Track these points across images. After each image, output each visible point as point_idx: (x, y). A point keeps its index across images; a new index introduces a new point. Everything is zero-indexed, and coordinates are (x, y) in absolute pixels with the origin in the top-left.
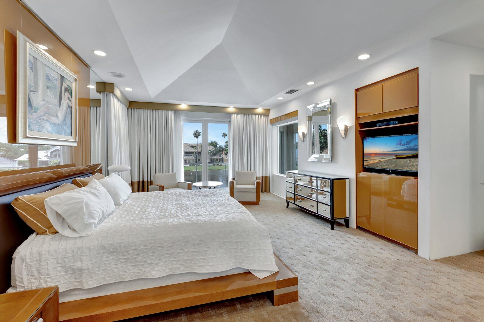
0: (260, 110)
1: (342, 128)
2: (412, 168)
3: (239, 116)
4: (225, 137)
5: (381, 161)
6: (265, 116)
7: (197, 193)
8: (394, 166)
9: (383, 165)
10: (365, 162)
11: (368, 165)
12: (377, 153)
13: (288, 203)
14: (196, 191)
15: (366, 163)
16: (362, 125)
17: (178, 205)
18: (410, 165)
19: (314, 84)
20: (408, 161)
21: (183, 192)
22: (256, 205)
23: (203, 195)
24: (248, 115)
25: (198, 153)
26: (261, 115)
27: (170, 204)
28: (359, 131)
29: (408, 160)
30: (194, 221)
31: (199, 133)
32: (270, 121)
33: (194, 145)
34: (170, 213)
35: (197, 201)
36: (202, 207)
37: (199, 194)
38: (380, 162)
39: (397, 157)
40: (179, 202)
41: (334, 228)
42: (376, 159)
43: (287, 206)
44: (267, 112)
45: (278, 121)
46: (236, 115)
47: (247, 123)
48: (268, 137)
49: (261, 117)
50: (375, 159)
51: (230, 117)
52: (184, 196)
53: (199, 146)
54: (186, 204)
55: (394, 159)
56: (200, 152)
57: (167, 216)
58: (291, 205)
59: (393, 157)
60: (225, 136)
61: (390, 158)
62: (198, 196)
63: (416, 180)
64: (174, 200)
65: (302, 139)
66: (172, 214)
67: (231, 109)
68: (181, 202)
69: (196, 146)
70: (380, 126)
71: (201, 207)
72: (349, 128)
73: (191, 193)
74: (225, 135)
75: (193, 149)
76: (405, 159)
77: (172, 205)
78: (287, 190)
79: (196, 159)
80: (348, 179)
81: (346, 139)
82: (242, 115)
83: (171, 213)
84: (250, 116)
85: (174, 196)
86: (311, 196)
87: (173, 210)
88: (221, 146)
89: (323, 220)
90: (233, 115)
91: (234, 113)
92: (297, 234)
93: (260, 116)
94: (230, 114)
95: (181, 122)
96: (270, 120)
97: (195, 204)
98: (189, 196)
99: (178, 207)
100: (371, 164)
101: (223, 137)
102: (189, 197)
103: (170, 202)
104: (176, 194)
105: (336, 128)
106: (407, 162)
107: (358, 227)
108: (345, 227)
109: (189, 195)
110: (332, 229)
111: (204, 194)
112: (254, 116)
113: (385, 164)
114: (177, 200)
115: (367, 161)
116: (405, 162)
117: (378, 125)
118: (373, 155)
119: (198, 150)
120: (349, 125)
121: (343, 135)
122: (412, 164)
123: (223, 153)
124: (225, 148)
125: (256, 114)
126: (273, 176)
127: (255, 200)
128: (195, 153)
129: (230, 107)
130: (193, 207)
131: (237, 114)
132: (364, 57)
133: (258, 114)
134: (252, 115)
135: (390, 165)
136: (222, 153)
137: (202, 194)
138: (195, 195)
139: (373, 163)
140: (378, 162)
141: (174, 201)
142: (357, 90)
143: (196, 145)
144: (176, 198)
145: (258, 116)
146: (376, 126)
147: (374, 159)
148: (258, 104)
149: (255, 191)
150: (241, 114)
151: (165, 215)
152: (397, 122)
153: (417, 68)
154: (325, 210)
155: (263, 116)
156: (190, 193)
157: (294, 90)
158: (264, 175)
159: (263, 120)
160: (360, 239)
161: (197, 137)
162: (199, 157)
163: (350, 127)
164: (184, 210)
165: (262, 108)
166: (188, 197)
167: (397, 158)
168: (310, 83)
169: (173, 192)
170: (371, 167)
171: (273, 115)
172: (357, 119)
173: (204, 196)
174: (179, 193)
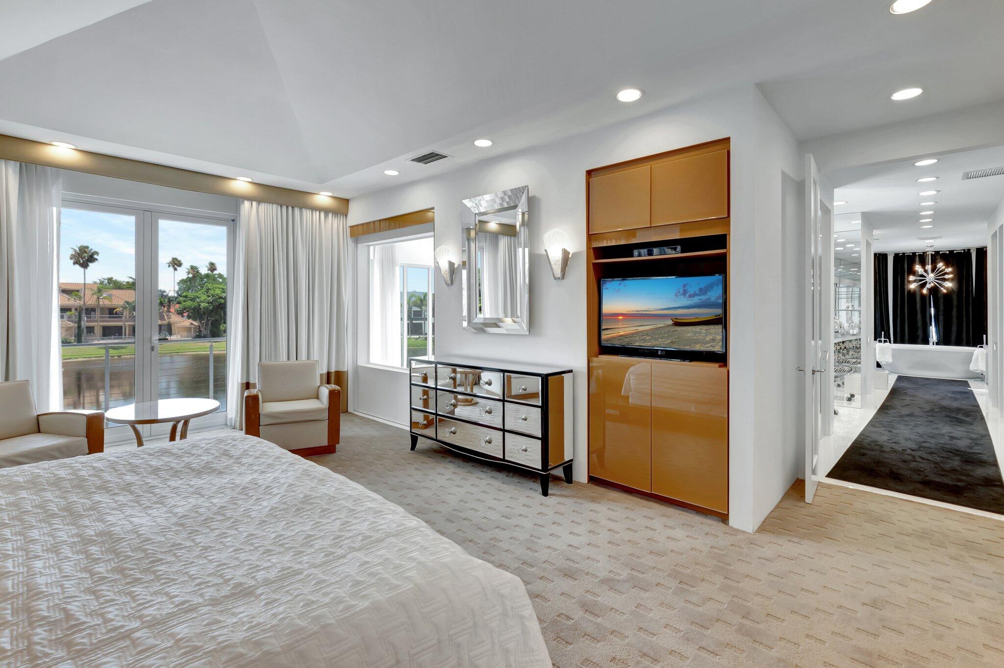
0: (323, 198)
1: (555, 256)
2: (713, 347)
3: (263, 206)
4: (175, 269)
5: (639, 332)
6: (335, 217)
7: (161, 463)
8: (669, 341)
9: (645, 340)
10: (603, 333)
11: (608, 340)
12: (629, 313)
13: (414, 439)
14: (150, 455)
15: (605, 335)
16: (600, 252)
17: (92, 542)
18: (708, 339)
19: (491, 146)
20: (703, 331)
21: (94, 468)
22: (328, 455)
23: (188, 466)
24: (290, 208)
25: (87, 309)
26: (326, 211)
27: (37, 548)
28: (594, 264)
29: (703, 329)
30: (233, 645)
31: (93, 254)
32: (348, 230)
33: (72, 288)
34: (60, 620)
35: (183, 506)
36: (223, 535)
37: (173, 465)
38: (637, 333)
39: (676, 322)
40: (92, 528)
41: (550, 492)
42: (627, 326)
43: (413, 447)
44: (342, 206)
45: (368, 232)
46: (254, 203)
47: (288, 230)
48: (345, 268)
49: (326, 216)
50: (625, 326)
51: (237, 208)
52: (104, 488)
53: (92, 290)
54: (135, 531)
55: (669, 326)
56: (92, 306)
57: (47, 655)
58: (422, 443)
59: (666, 323)
60: (176, 266)
61: (661, 324)
62: (172, 476)
63: (724, 370)
64: (53, 515)
65: (448, 279)
66: (78, 626)
67: (241, 185)
68: (100, 526)
69: (78, 291)
70: (640, 255)
71: (217, 532)
72: (570, 256)
73: (130, 464)
74: (176, 264)
75: (69, 299)
76: (697, 326)
77: (55, 549)
78: (413, 407)
79: (79, 327)
80: (571, 371)
81: (564, 281)
82: (275, 206)
83: (68, 616)
84: (297, 210)
85: (49, 495)
86: (453, 412)
87: (72, 591)
88: (164, 292)
89: (512, 474)
90: (247, 204)
91: (251, 199)
92: (479, 528)
93: (322, 214)
94: (237, 200)
95: (52, 206)
96: (350, 227)
97: (182, 525)
98: (130, 484)
99: (96, 561)
100: (615, 338)
101: (171, 268)
102: (133, 488)
103: (34, 534)
104: (56, 483)
105: (542, 255)
106: (700, 333)
107: (592, 479)
108: (566, 484)
109: (129, 478)
110: (545, 493)
111: (195, 463)
112: (307, 213)
113: (648, 338)
114: (71, 514)
115: (606, 331)
116: (696, 332)
117: (636, 252)
118: (621, 318)
119: (86, 301)
120: (571, 250)
121: (558, 272)
122: (711, 337)
123: (172, 310)
124: (176, 298)
125: (314, 208)
126: (357, 368)
127: (324, 442)
128: (76, 309)
129: (238, 178)
130: (176, 545)
131: (259, 201)
132: (629, 95)
133: (320, 209)
134: (301, 208)
135: (660, 340)
136: (168, 311)
137: (183, 465)
138: (156, 471)
139: (621, 336)
140: (633, 334)
141: (57, 523)
142: (589, 173)
143: (81, 287)
144: (63, 503)
145: (318, 213)
146: (632, 256)
147: (622, 326)
148: (323, 181)
149: (326, 415)
150: (270, 203)
151: (29, 649)
152: (679, 248)
153: (728, 139)
154: (526, 451)
155: (330, 215)
156: (128, 467)
157: (437, 155)
158: (333, 370)
159: (332, 226)
160: (613, 510)
161: (85, 265)
162: (88, 321)
163: (573, 254)
164: (139, 576)
165: (331, 194)
166: (127, 488)
167: (677, 324)
168: (483, 143)
169: (42, 473)
170: (617, 344)
171: (358, 215)
172: (590, 237)
173: (198, 473)
174: (75, 472)
